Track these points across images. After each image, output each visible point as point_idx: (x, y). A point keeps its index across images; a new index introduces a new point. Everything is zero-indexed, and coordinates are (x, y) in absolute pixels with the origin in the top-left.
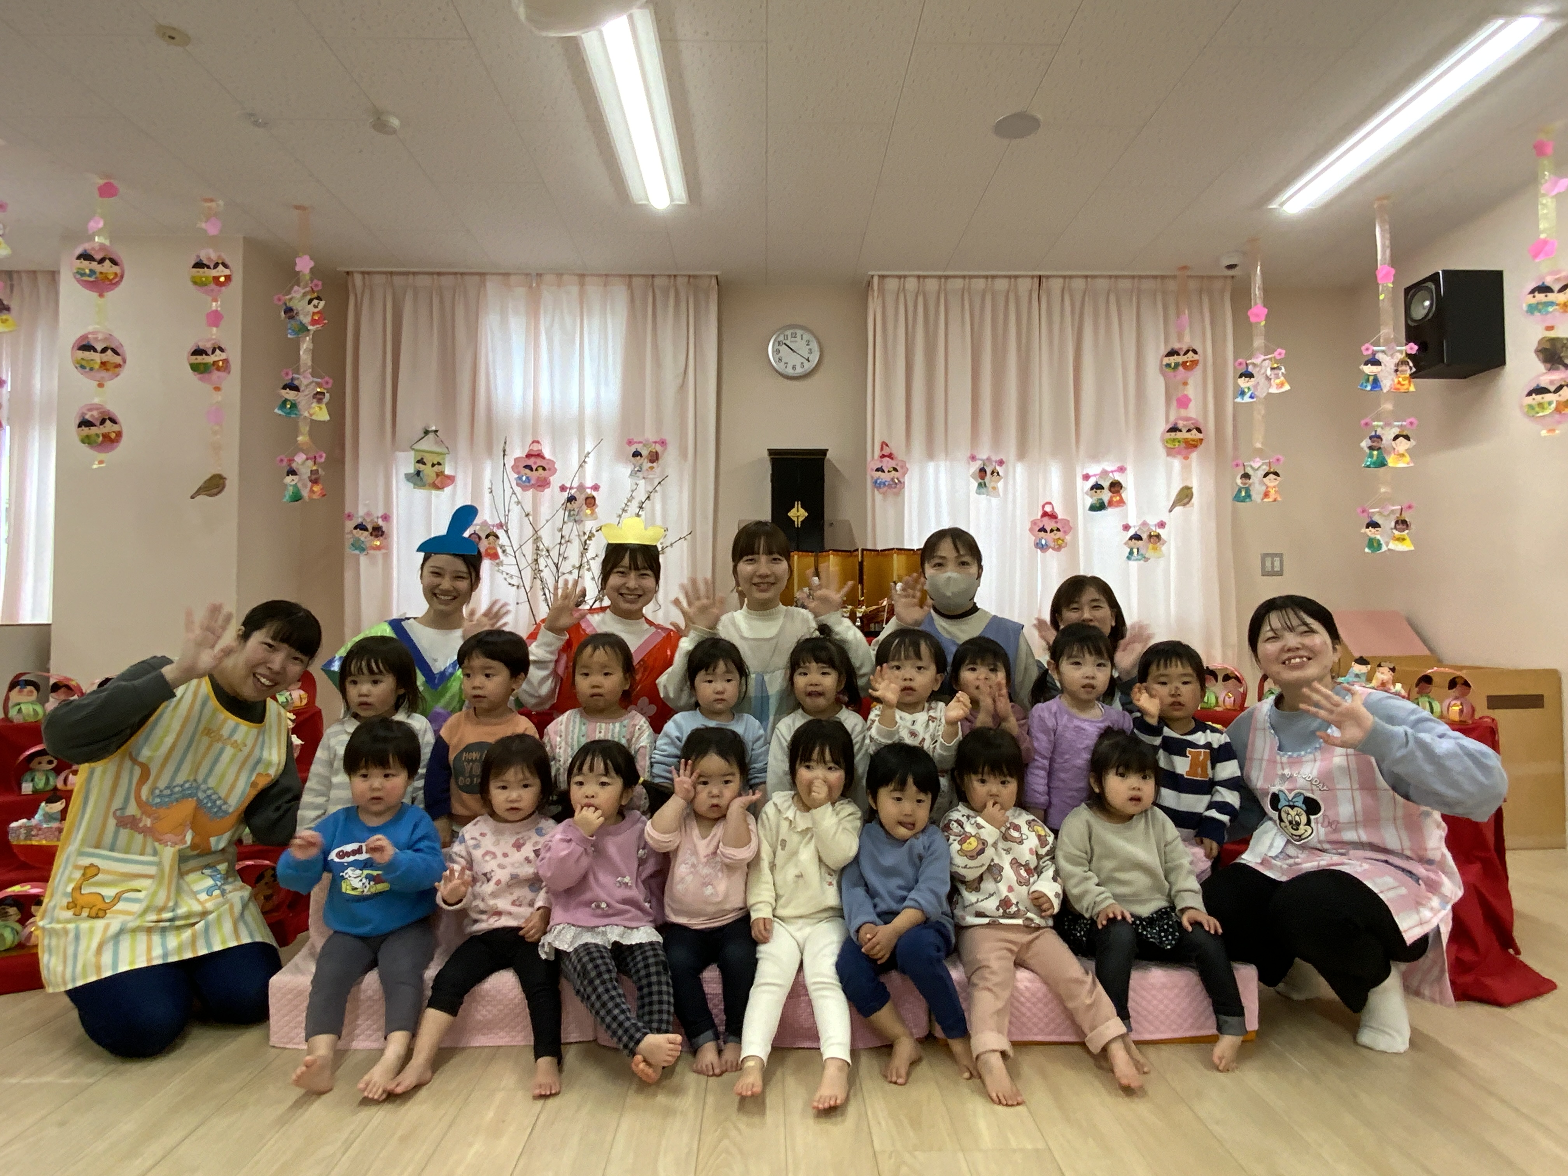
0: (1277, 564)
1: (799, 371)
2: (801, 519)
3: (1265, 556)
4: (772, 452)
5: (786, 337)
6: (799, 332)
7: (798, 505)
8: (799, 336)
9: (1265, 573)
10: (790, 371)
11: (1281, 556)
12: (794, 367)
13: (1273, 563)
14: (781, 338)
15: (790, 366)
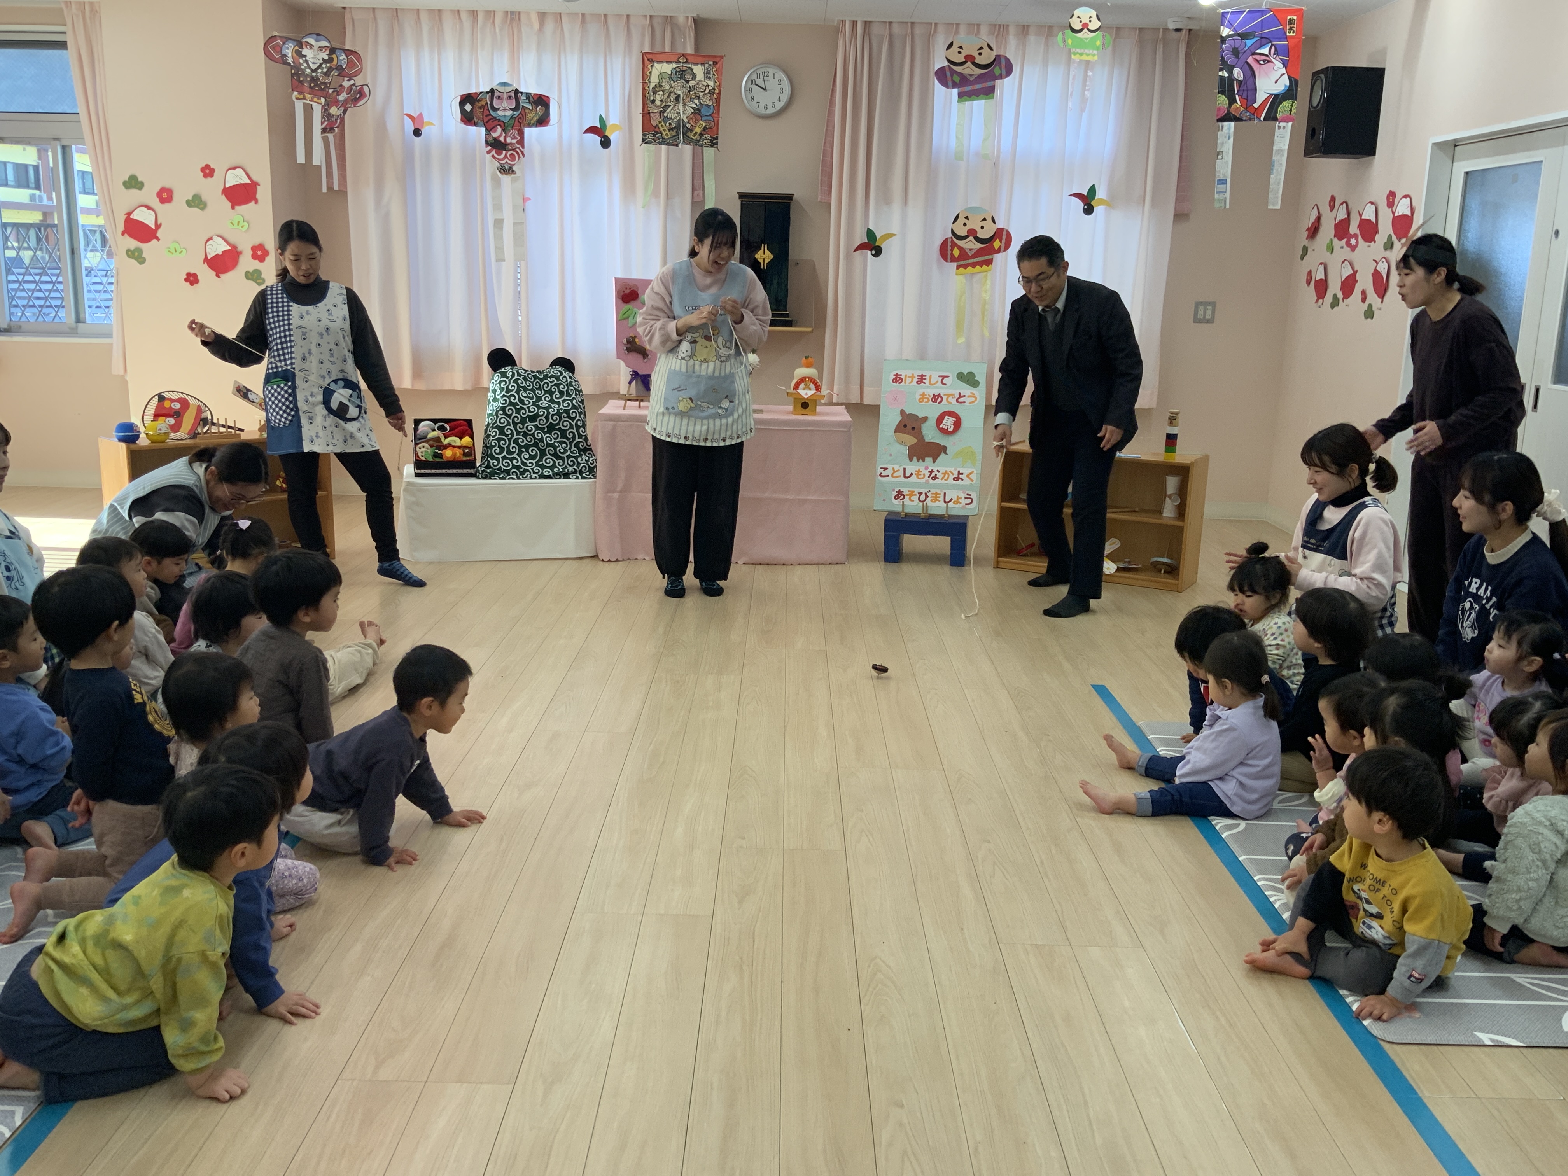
0: (1209, 312)
1: (771, 111)
2: (767, 261)
3: (1198, 304)
4: (742, 195)
5: (758, 77)
6: (771, 71)
7: (764, 247)
8: (771, 75)
9: (1197, 320)
10: (761, 111)
11: (1213, 304)
12: (766, 107)
13: (1205, 312)
14: (754, 77)
15: (762, 105)
